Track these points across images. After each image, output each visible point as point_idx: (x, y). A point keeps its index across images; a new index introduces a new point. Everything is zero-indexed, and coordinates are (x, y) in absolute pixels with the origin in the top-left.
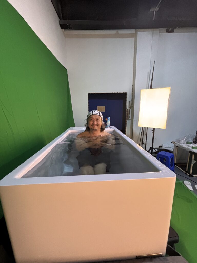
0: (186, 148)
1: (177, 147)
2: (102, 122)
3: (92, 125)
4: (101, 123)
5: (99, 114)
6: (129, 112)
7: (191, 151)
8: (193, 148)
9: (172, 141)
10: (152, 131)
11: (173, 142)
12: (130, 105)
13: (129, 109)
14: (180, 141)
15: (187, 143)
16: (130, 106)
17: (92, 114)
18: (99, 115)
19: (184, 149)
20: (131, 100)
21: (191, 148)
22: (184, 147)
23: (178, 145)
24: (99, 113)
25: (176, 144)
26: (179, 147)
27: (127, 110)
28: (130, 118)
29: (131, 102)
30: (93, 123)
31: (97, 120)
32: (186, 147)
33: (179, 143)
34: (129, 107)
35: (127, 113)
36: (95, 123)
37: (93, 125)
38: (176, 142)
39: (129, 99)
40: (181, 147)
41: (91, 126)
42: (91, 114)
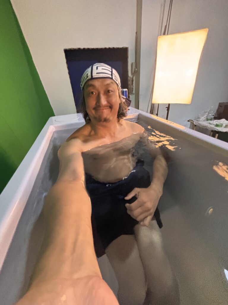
0: (209, 128)
1: (195, 126)
2: (120, 96)
3: (94, 109)
4: (117, 99)
5: (112, 75)
6: (132, 81)
7: (216, 130)
8: (217, 125)
9: (188, 120)
10: (166, 108)
11: (190, 120)
12: (133, 70)
13: (131, 77)
14: (199, 118)
15: (207, 120)
16: (133, 72)
17: (92, 78)
18: (112, 78)
19: (206, 128)
20: (134, 61)
21: (215, 126)
22: (206, 126)
23: (197, 124)
24: (112, 72)
25: (194, 123)
26: (198, 126)
27: (129, 78)
28: (134, 92)
29: (135, 65)
30: (96, 104)
31: (107, 92)
32: (208, 126)
33: (198, 121)
34: (132, 74)
35: (129, 83)
36: (104, 101)
37: (98, 107)
38: (194, 121)
39: (131, 59)
40: (201, 127)
41: (93, 112)
42: (90, 77)
